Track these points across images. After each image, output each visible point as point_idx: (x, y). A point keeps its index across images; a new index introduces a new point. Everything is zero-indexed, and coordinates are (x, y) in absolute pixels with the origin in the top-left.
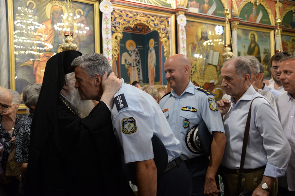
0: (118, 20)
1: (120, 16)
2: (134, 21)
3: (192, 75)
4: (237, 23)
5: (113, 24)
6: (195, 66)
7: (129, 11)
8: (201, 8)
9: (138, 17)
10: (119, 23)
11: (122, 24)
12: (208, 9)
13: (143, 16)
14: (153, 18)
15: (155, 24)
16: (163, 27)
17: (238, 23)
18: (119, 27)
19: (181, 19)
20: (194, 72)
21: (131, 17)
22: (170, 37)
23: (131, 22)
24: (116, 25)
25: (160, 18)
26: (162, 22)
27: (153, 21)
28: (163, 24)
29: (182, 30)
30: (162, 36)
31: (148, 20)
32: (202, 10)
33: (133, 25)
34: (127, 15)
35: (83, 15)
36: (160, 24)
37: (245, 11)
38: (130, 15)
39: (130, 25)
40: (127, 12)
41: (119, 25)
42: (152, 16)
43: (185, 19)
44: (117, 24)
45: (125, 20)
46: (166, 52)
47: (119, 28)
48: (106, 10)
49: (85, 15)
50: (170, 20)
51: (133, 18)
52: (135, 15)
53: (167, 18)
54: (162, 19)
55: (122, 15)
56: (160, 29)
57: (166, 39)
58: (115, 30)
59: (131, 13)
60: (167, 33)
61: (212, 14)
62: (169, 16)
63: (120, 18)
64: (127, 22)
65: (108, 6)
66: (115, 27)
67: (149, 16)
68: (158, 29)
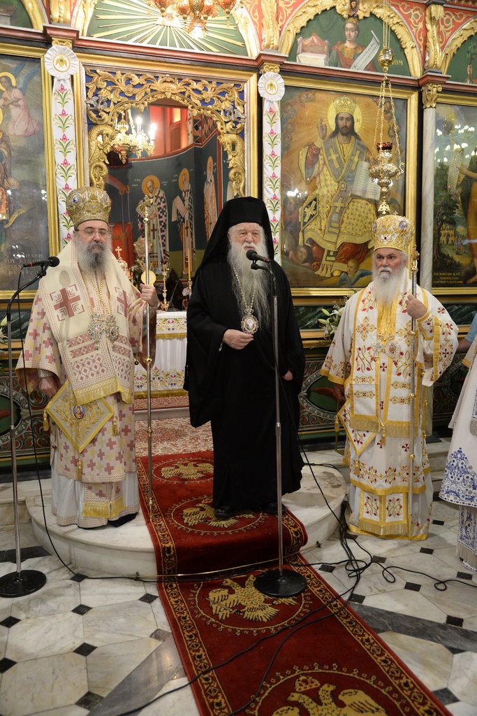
0: (104, 94)
1: (110, 83)
2: (146, 94)
3: (305, 223)
5: (92, 105)
6: (314, 203)
7: (133, 71)
8: (334, 53)
9: (158, 85)
10: (109, 101)
11: (115, 104)
12: (356, 55)
13: (171, 82)
14: (198, 86)
15: (203, 101)
16: (226, 105)
17: (440, 89)
18: (107, 110)
19: (269, 83)
20: (312, 216)
21: (140, 85)
22: (245, 132)
23: (137, 98)
24: (100, 107)
25: (218, 83)
26: (223, 94)
27: (196, 91)
28: (226, 100)
29: (271, 111)
30: (222, 129)
31: (184, 90)
32: (337, 57)
33: (143, 104)
34: (129, 80)
35: (16, 87)
36: (218, 98)
38: (136, 80)
39: (137, 104)
40: (128, 73)
41: (109, 106)
42: (197, 81)
43: (280, 82)
44: (102, 103)
45: (122, 93)
46: (232, 168)
47: (108, 113)
49: (21, 86)
50: (245, 87)
51: (145, 86)
52: (148, 80)
53: (238, 85)
54: (224, 85)
55: (117, 83)
56: (219, 112)
57: (234, 137)
58: (97, 119)
59: (138, 75)
60: (236, 123)
61: (366, 69)
62: (244, 78)
63: (109, 88)
64: (128, 97)
65: (65, 59)
66: (96, 112)
67: (187, 80)
68: (212, 113)
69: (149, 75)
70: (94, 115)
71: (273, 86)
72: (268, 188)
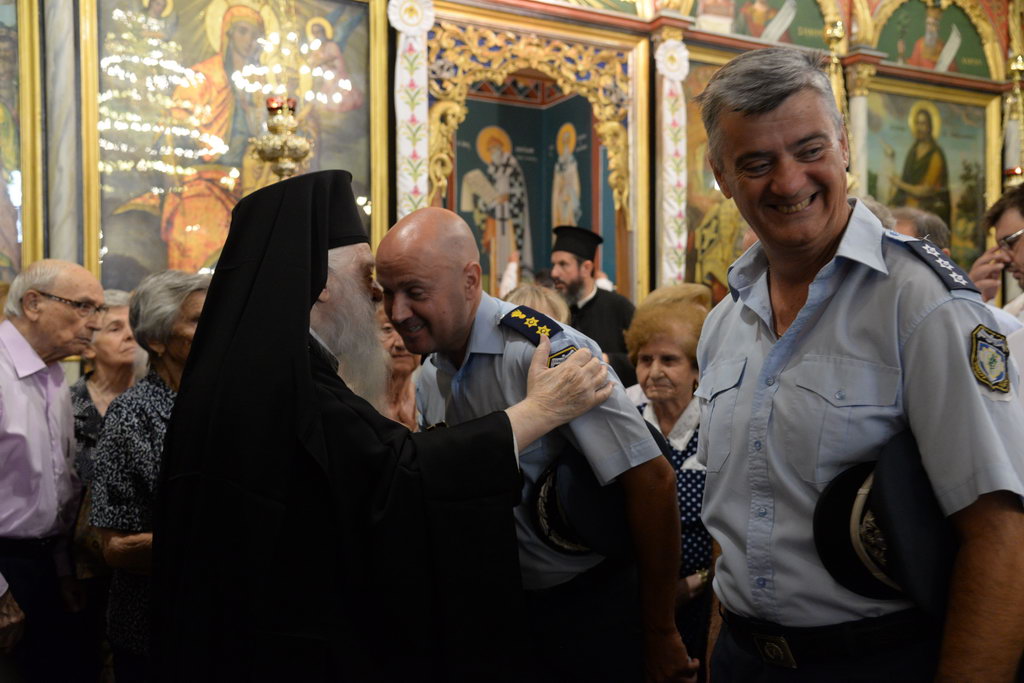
0: (451, 57)
1: (460, 42)
2: (505, 60)
3: (703, 251)
4: (866, 71)
5: (434, 73)
6: (714, 223)
7: (490, 27)
8: (741, 17)
9: (521, 48)
10: (456, 67)
11: (464, 72)
12: (768, 21)
13: (538, 45)
14: (572, 53)
15: (577, 74)
16: (606, 81)
17: (873, 72)
18: (455, 80)
19: (669, 55)
20: (711, 242)
21: (496, 48)
22: (630, 119)
23: (495, 66)
24: (445, 75)
25: (597, 50)
26: (602, 65)
27: (570, 60)
28: (606, 74)
29: (672, 94)
30: (601, 114)
31: (553, 58)
32: (744, 24)
33: (501, 73)
34: (482, 40)
35: (331, 41)
36: (597, 71)
37: (899, 28)
38: (494, 40)
39: (493, 74)
40: (481, 30)
41: (456, 74)
42: (570, 45)
43: (683, 54)
44: (448, 70)
45: (474, 57)
46: (614, 170)
47: (455, 85)
48: (411, 21)
49: (338, 38)
50: (630, 57)
51: (503, 49)
52: (508, 41)
53: (621, 53)
54: (604, 53)
55: (466, 41)
56: (596, 90)
57: (615, 125)
58: (441, 92)
59: (496, 34)
60: (618, 106)
62: (629, 44)
63: (458, 49)
64: (484, 64)
65: (417, 7)
66: (440, 82)
67: (557, 43)
68: (589, 91)
69: (511, 35)
70: (436, 86)
71: (674, 60)
72: (672, 201)
